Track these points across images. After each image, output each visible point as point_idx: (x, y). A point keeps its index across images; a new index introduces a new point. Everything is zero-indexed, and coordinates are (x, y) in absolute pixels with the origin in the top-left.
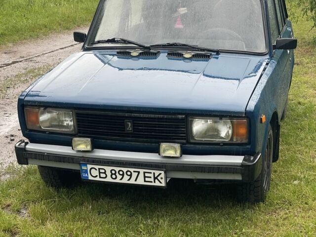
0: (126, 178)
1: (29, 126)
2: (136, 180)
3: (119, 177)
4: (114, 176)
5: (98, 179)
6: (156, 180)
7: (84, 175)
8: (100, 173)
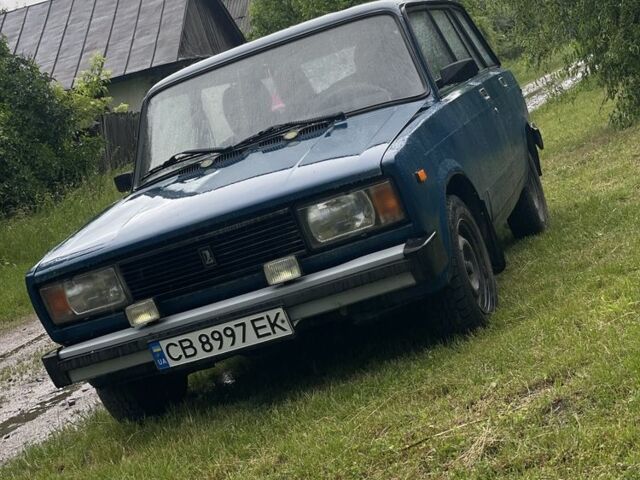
0: (227, 341)
1: (57, 319)
2: (244, 341)
3: (216, 344)
4: (207, 347)
5: (184, 361)
6: (276, 328)
7: (161, 362)
8: (184, 349)
